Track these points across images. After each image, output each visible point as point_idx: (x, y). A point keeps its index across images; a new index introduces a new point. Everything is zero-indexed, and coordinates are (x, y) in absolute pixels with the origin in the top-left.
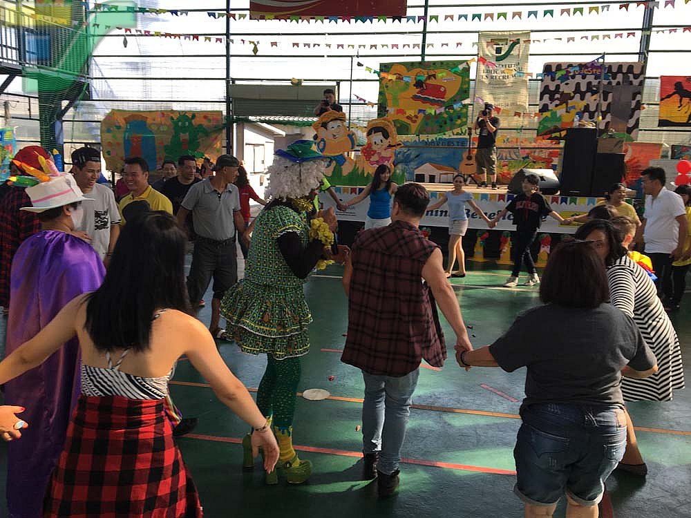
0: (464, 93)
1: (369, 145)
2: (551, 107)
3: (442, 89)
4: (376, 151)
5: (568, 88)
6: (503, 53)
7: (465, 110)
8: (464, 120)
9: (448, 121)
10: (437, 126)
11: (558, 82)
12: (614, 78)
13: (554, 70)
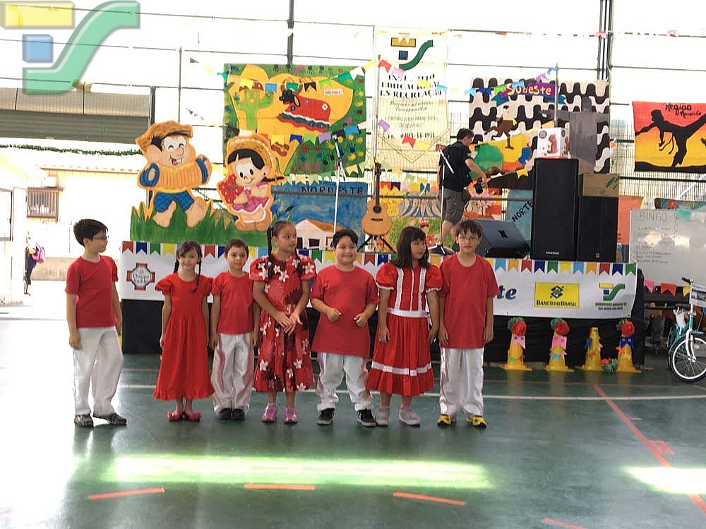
0: (359, 113)
1: (232, 179)
2: (486, 138)
3: (324, 107)
8: (361, 154)
10: (319, 162)
11: (493, 104)
12: (570, 101)
13: (486, 85)
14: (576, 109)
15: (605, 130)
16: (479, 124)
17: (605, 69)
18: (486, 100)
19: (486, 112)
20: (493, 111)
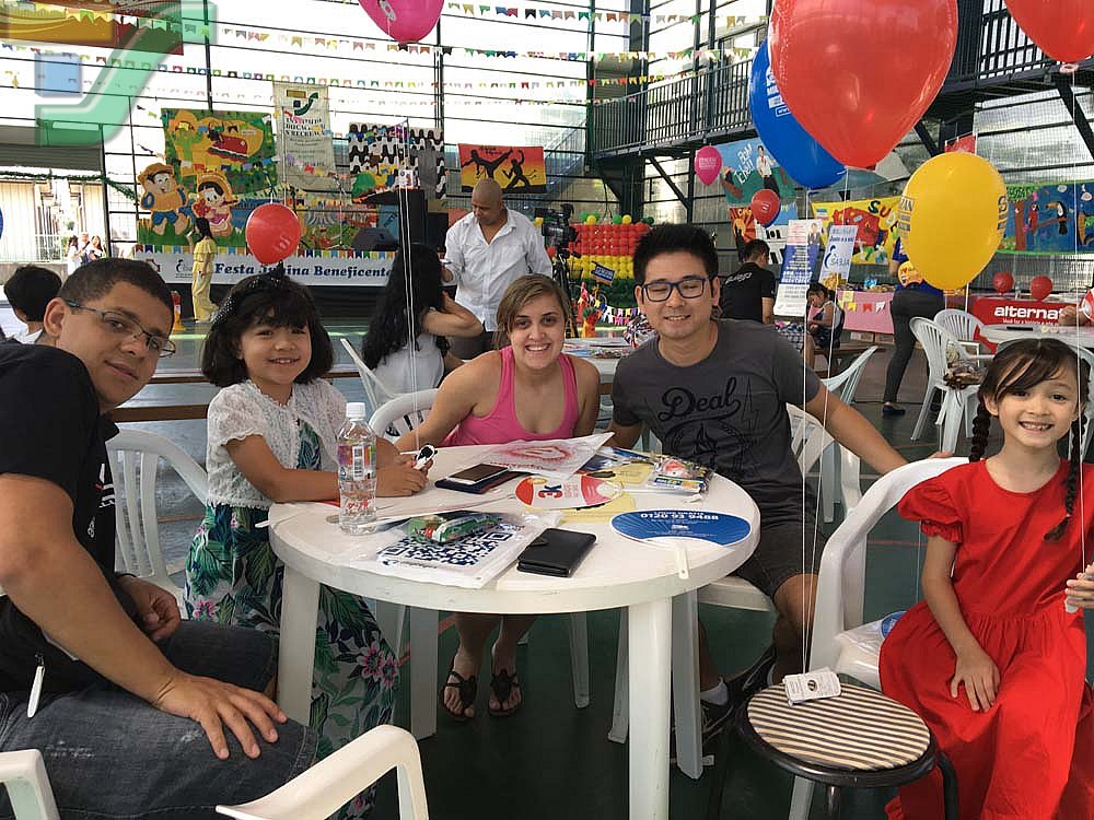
0: (269, 149)
1: (203, 201)
2: (362, 169)
3: (243, 143)
4: (209, 209)
5: (376, 150)
6: (302, 107)
7: (272, 169)
8: (274, 179)
9: (256, 181)
10: (243, 185)
11: (365, 143)
12: (418, 143)
13: (360, 130)
14: (422, 148)
15: (442, 163)
16: (356, 158)
17: (440, 118)
18: (360, 141)
19: (361, 149)
20: (366, 148)
